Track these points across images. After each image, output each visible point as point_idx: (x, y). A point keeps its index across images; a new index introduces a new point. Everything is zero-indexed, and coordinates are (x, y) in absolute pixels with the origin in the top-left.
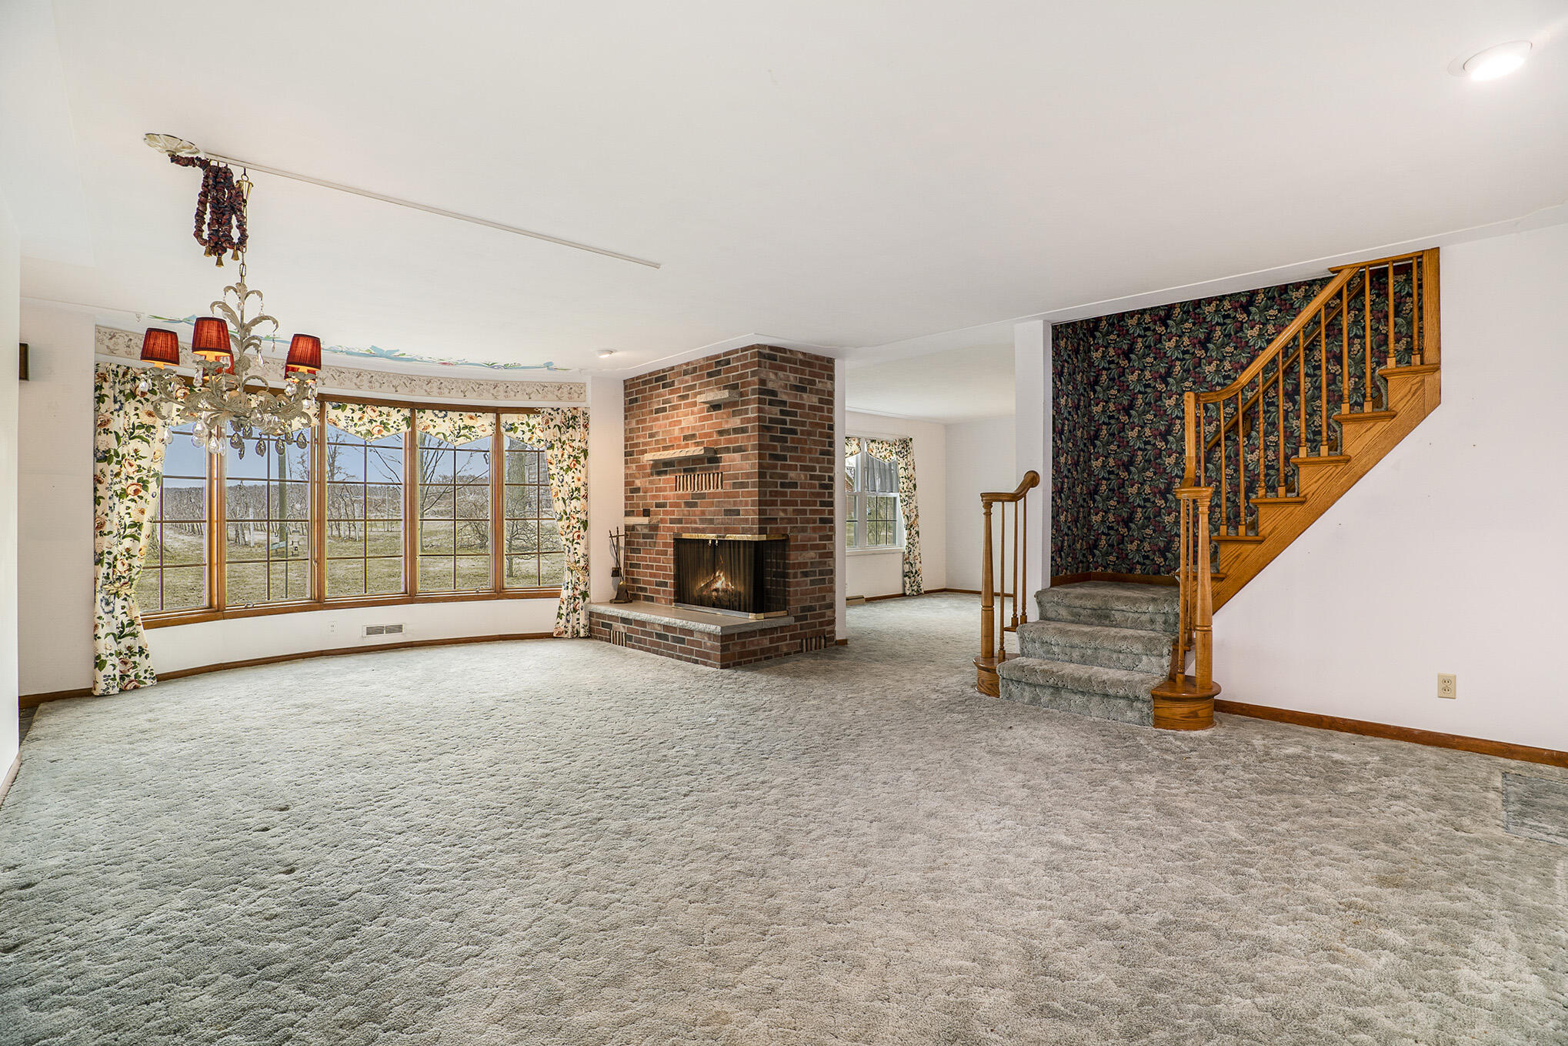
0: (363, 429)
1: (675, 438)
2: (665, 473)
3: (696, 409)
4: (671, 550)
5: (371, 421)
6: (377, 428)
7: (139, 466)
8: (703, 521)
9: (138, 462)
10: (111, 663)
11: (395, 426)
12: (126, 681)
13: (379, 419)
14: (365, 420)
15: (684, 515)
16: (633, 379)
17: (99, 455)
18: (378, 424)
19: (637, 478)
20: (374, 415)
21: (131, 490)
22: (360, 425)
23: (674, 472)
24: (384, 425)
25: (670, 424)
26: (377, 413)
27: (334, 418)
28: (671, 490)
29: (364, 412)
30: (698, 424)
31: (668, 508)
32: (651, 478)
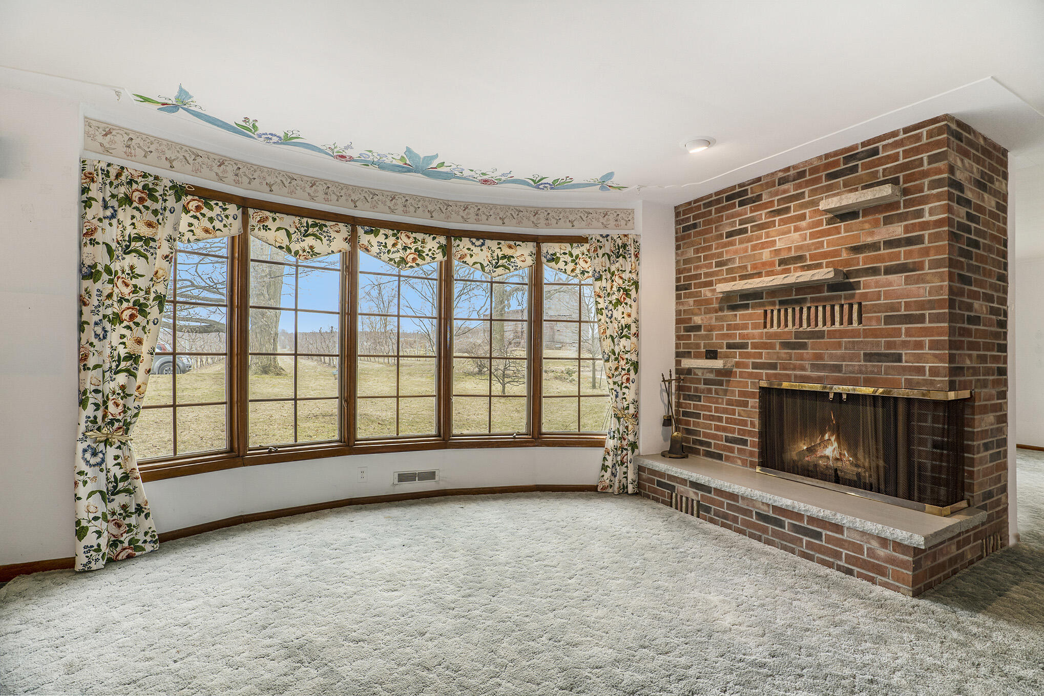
0: (397, 257)
1: (764, 264)
2: (746, 307)
3: (803, 224)
4: (754, 402)
5: (405, 248)
6: (412, 256)
7: (135, 286)
8: (814, 367)
9: (134, 281)
10: (94, 529)
11: (430, 254)
12: (119, 549)
13: (413, 246)
14: (399, 246)
15: (778, 358)
16: (689, 203)
17: (85, 270)
18: (413, 251)
19: (696, 315)
20: (408, 241)
21: (126, 315)
22: (394, 252)
23: (761, 305)
24: (419, 253)
25: (754, 248)
26: (412, 240)
27: (366, 243)
28: (755, 326)
29: (398, 238)
30: (808, 242)
31: (749, 350)
32: (720, 314)
